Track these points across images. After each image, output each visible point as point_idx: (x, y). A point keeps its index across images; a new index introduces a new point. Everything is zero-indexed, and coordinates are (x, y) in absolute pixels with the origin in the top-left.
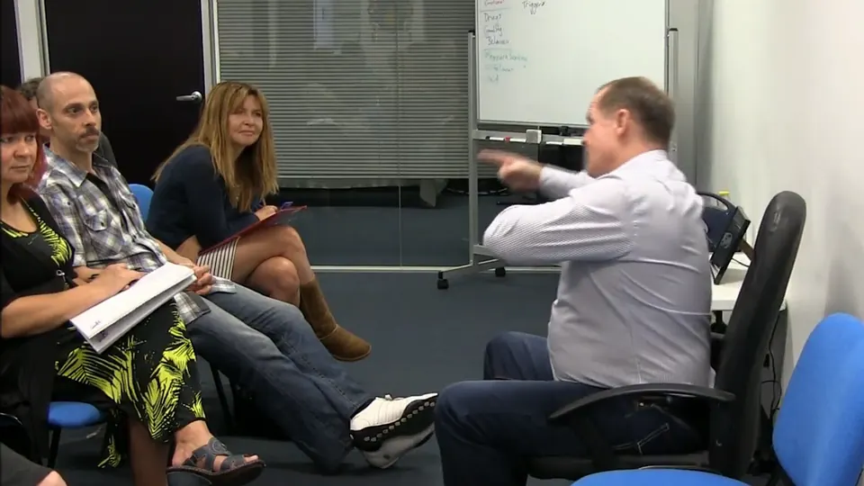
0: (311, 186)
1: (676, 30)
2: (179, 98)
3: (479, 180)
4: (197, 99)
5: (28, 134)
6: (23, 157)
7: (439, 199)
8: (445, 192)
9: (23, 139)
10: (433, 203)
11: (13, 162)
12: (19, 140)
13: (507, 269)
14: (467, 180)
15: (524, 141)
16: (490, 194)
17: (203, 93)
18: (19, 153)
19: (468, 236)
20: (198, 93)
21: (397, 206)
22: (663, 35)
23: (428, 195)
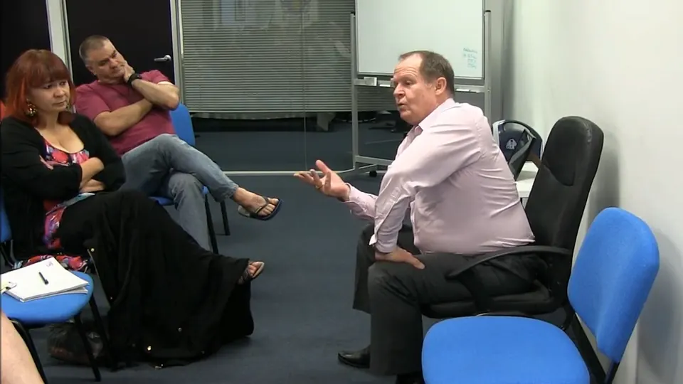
0: (244, 118)
1: (489, 11)
2: (155, 60)
3: (359, 113)
4: (168, 60)
5: (60, 81)
6: (60, 97)
7: (329, 125)
8: (333, 121)
9: (58, 84)
10: (326, 128)
11: (54, 101)
12: (56, 86)
13: (378, 172)
14: (350, 112)
15: (389, 86)
16: (364, 122)
17: (172, 56)
18: (57, 94)
19: (352, 150)
20: (168, 56)
21: (303, 130)
22: (481, 15)
23: (322, 123)
